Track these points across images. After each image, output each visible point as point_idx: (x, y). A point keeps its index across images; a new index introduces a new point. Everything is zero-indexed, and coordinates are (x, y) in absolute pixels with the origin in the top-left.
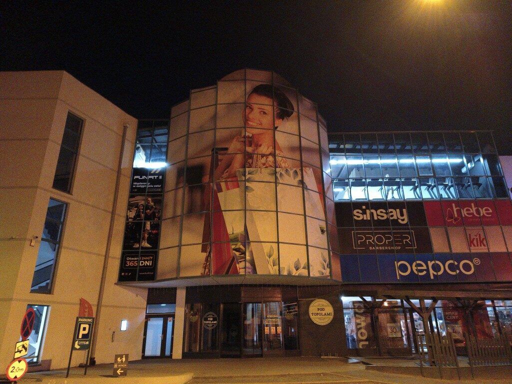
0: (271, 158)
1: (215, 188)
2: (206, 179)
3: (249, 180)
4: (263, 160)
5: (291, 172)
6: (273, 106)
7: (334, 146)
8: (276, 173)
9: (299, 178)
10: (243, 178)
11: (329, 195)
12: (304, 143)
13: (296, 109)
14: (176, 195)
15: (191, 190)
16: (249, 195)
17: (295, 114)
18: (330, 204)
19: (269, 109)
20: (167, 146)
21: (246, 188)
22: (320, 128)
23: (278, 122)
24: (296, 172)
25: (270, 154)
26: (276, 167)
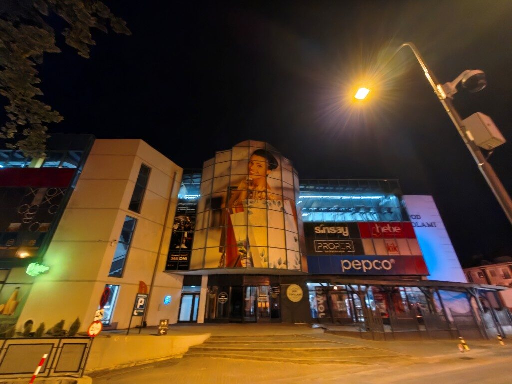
0: (264, 194)
1: (229, 211)
2: (224, 206)
3: (250, 207)
4: (259, 195)
5: (277, 203)
6: (266, 162)
7: (302, 187)
8: (267, 203)
9: (282, 206)
10: (247, 206)
11: (299, 217)
12: (285, 185)
13: (280, 164)
14: (204, 216)
15: (214, 213)
16: (250, 217)
17: (279, 167)
18: (300, 223)
19: (263, 164)
20: (200, 185)
21: (249, 212)
22: (295, 176)
23: (269, 172)
24: (279, 203)
25: (264, 191)
26: (267, 199)
